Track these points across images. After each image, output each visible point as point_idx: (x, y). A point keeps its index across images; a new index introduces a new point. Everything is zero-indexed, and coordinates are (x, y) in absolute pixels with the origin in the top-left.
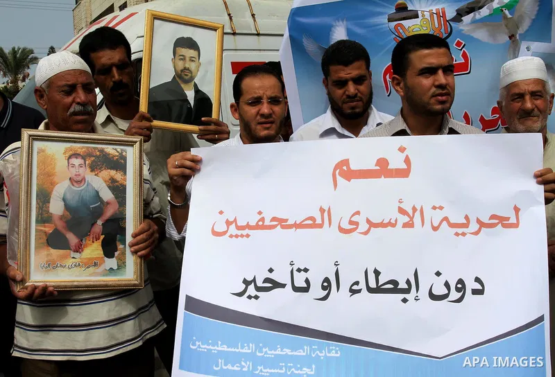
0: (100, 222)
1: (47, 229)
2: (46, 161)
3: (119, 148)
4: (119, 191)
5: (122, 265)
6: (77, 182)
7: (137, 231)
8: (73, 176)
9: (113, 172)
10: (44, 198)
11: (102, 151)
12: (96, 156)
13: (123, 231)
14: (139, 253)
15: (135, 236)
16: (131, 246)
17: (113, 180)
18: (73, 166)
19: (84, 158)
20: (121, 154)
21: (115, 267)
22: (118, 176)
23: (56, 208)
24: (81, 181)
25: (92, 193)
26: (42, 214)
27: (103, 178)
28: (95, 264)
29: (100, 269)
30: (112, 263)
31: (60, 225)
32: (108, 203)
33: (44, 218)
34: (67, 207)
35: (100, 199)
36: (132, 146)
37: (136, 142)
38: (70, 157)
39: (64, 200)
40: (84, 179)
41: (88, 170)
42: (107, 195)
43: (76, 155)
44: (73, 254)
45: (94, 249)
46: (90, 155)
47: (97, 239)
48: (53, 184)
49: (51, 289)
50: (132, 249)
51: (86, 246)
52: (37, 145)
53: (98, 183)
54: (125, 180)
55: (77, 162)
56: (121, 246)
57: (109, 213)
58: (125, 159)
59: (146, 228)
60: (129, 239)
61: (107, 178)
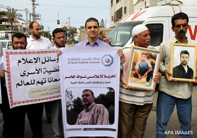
0: (147, 73)
1: (134, 72)
2: (136, 55)
3: (155, 53)
4: (153, 65)
5: (150, 84)
6: (143, 61)
7: (156, 75)
8: (142, 59)
9: (152, 60)
10: (134, 64)
11: (151, 54)
12: (149, 55)
13: (152, 76)
14: (156, 82)
15: (156, 77)
16: (153, 79)
17: (152, 62)
18: (143, 57)
19: (146, 55)
20: (155, 55)
21: (149, 85)
22: (153, 61)
23: (137, 67)
24: (144, 61)
25: (147, 65)
26: (133, 68)
27: (150, 61)
28: (144, 83)
29: (145, 85)
30: (148, 83)
31: (137, 72)
32: (150, 68)
33: (134, 69)
34: (140, 67)
35: (148, 66)
36: (159, 53)
37: (160, 52)
38: (142, 54)
39: (139, 65)
40: (145, 60)
41: (146, 58)
42: (150, 66)
43: (144, 54)
44: (139, 80)
45: (144, 79)
46: (147, 54)
47: (145, 77)
48: (137, 61)
49: (133, 88)
50: (154, 80)
51: (142, 78)
52: (135, 50)
53: (148, 62)
54: (155, 62)
55: (144, 56)
56: (151, 80)
57: (149, 70)
58: (156, 56)
59: (159, 75)
60: (153, 77)
61: (151, 61)
